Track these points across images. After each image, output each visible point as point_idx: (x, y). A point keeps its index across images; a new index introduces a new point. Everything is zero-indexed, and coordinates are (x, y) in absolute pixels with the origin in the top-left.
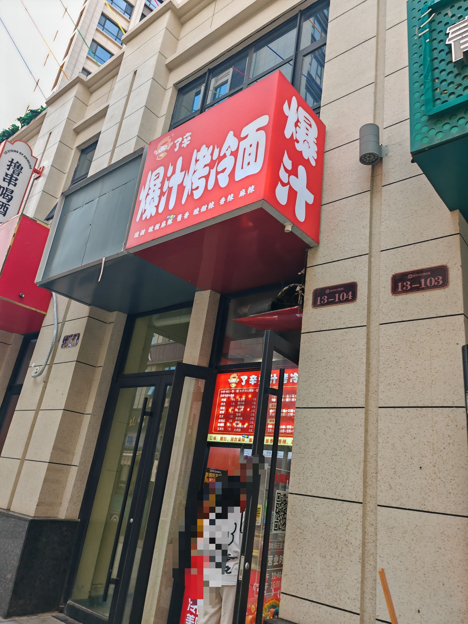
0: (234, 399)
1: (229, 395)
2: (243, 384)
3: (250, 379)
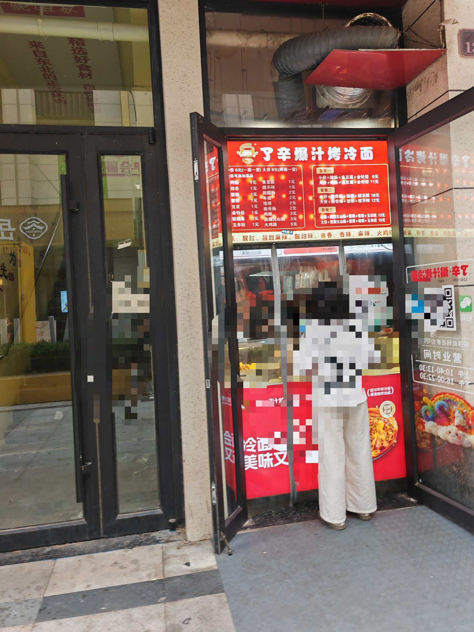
0: (255, 182)
1: (244, 176)
2: (267, 158)
3: (279, 152)
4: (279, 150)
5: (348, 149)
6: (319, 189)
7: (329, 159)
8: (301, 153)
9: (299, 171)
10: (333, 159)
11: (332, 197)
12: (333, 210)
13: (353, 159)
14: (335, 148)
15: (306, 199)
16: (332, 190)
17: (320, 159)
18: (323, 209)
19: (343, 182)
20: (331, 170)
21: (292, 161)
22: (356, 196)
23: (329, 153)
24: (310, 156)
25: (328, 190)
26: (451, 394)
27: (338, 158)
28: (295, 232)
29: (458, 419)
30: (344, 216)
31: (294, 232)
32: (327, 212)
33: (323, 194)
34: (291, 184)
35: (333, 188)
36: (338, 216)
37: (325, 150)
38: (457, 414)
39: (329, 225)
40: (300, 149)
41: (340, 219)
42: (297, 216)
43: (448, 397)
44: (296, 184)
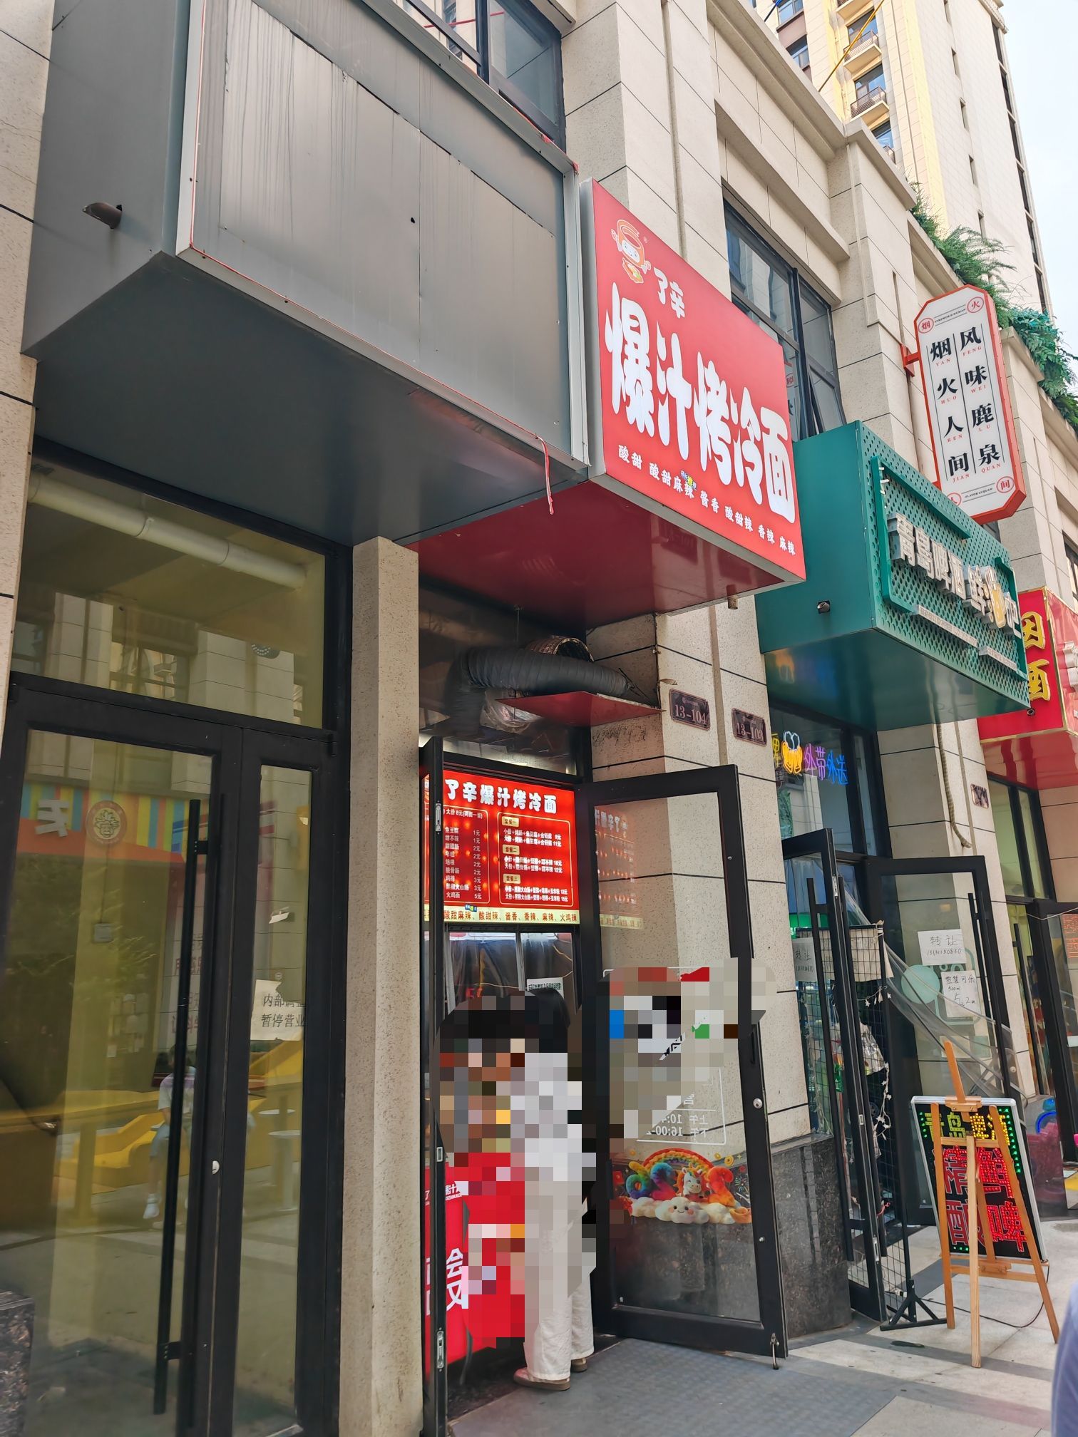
2: (452, 796)
3: (464, 788)
4: (465, 785)
5: (533, 795)
6: (504, 846)
7: (515, 806)
8: (487, 792)
9: (484, 818)
10: (518, 807)
11: (517, 860)
12: (518, 880)
13: (537, 809)
14: (520, 791)
15: (491, 860)
16: (516, 850)
17: (506, 804)
18: (508, 877)
19: (528, 841)
20: (516, 822)
21: (477, 803)
22: (540, 862)
23: (515, 797)
24: (496, 799)
25: (514, 850)
26: (676, 1150)
27: (523, 807)
28: (480, 909)
29: (689, 1184)
30: (528, 890)
31: (478, 908)
32: (512, 882)
33: (508, 855)
34: (476, 837)
35: (518, 847)
36: (522, 889)
37: (511, 793)
38: (687, 1177)
39: (513, 901)
40: (486, 787)
41: (524, 894)
42: (481, 885)
43: (672, 1155)
44: (481, 837)
